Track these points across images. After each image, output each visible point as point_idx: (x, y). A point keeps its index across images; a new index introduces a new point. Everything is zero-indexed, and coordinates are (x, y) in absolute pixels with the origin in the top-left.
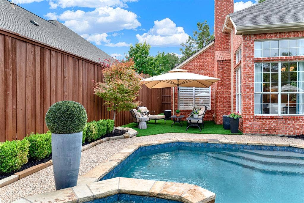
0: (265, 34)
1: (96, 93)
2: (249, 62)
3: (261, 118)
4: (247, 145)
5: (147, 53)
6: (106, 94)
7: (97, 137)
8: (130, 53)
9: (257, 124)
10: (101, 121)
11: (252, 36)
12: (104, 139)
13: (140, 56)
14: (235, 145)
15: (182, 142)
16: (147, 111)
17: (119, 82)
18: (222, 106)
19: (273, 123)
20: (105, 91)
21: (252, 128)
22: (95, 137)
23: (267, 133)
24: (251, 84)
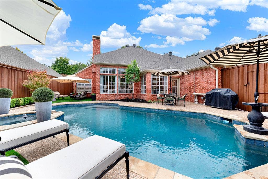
0: (104, 65)
1: (23, 85)
2: (98, 75)
3: (102, 95)
4: (92, 103)
5: (67, 63)
6: (29, 85)
7: (23, 104)
8: (56, 62)
9: (101, 97)
10: (26, 97)
11: (99, 66)
12: (27, 106)
13: (62, 64)
14: (88, 104)
15: (68, 105)
16: (59, 93)
17: (37, 80)
18: (94, 91)
19: (106, 96)
20: (27, 84)
21: (99, 98)
22: (22, 104)
23: (104, 100)
24: (99, 82)
